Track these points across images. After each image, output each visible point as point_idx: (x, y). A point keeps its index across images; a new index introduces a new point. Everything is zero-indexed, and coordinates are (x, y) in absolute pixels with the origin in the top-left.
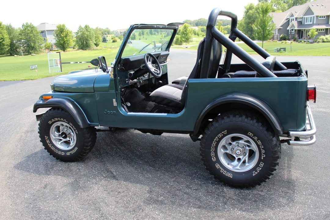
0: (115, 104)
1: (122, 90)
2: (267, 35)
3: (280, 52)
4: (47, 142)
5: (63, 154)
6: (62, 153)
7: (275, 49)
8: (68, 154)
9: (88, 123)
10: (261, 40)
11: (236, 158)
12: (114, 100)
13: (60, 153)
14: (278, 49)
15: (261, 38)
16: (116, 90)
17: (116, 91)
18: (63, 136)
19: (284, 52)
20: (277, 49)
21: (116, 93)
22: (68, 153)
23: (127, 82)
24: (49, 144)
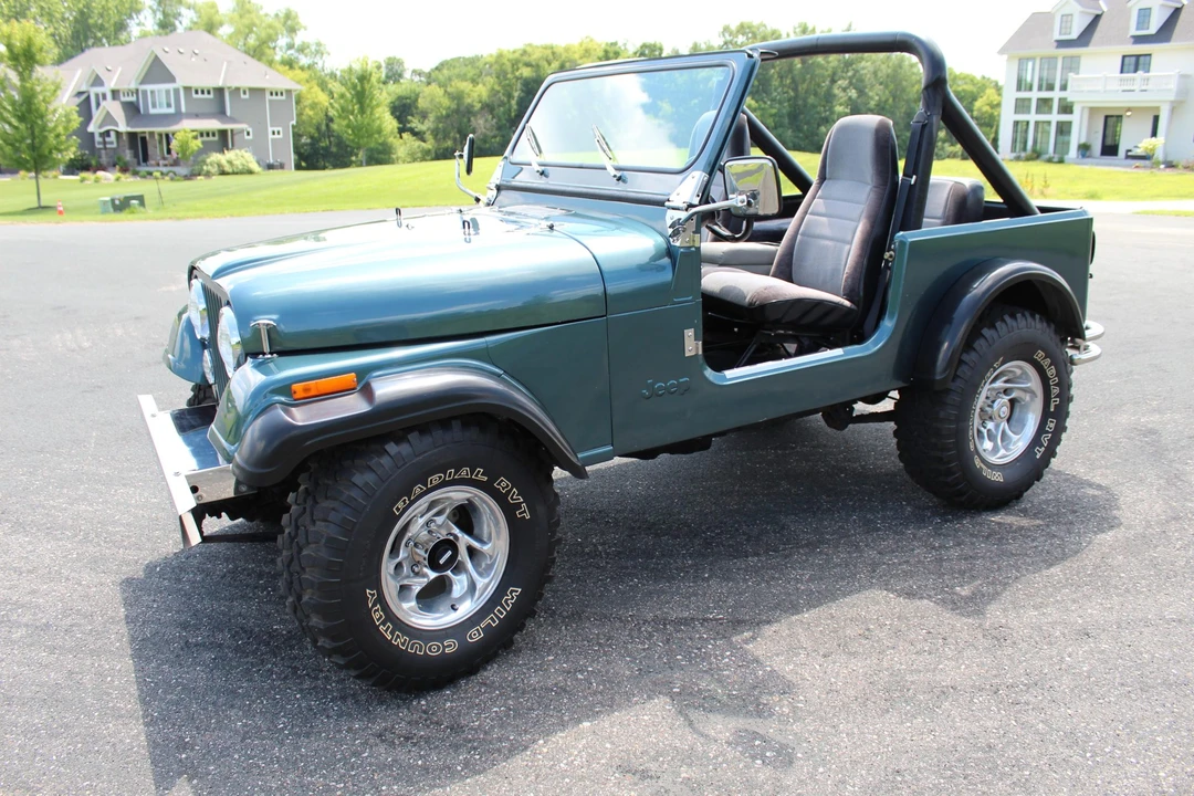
0: (692, 348)
2: (50, 152)
3: (127, 210)
4: (376, 616)
5: (451, 646)
6: (444, 647)
7: (105, 202)
8: (476, 638)
10: (29, 170)
11: (985, 431)
12: (689, 333)
13: (434, 649)
14: (117, 202)
15: (27, 161)
18: (442, 562)
19: (142, 208)
20: (113, 200)
22: (473, 631)
24: (384, 623)
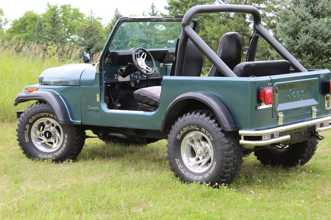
0: (98, 99)
1: (108, 85)
9: (71, 121)
16: (101, 84)
17: (100, 86)
21: (100, 88)
23: (115, 78)
